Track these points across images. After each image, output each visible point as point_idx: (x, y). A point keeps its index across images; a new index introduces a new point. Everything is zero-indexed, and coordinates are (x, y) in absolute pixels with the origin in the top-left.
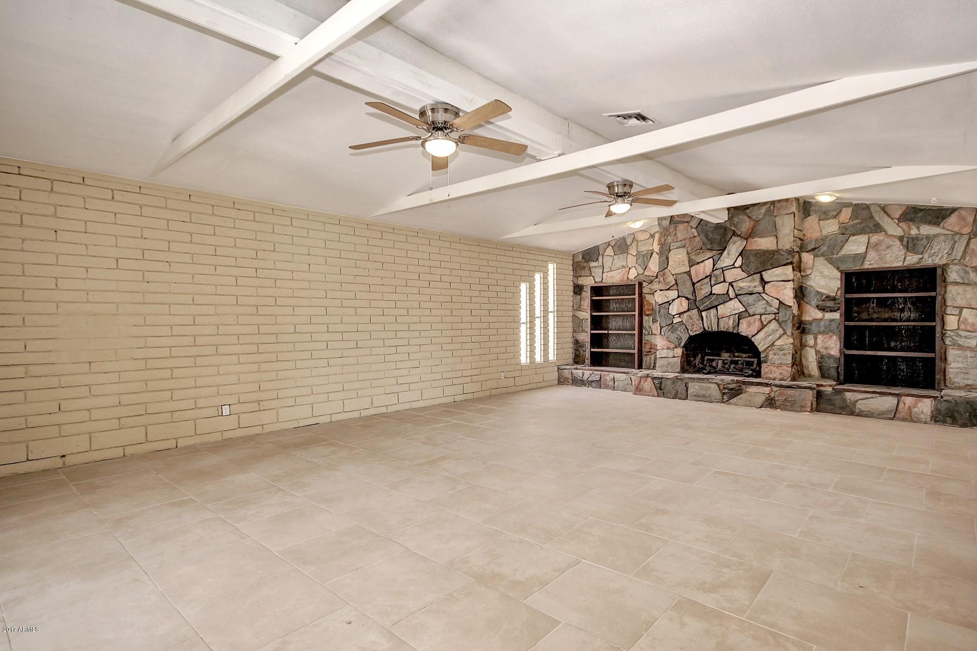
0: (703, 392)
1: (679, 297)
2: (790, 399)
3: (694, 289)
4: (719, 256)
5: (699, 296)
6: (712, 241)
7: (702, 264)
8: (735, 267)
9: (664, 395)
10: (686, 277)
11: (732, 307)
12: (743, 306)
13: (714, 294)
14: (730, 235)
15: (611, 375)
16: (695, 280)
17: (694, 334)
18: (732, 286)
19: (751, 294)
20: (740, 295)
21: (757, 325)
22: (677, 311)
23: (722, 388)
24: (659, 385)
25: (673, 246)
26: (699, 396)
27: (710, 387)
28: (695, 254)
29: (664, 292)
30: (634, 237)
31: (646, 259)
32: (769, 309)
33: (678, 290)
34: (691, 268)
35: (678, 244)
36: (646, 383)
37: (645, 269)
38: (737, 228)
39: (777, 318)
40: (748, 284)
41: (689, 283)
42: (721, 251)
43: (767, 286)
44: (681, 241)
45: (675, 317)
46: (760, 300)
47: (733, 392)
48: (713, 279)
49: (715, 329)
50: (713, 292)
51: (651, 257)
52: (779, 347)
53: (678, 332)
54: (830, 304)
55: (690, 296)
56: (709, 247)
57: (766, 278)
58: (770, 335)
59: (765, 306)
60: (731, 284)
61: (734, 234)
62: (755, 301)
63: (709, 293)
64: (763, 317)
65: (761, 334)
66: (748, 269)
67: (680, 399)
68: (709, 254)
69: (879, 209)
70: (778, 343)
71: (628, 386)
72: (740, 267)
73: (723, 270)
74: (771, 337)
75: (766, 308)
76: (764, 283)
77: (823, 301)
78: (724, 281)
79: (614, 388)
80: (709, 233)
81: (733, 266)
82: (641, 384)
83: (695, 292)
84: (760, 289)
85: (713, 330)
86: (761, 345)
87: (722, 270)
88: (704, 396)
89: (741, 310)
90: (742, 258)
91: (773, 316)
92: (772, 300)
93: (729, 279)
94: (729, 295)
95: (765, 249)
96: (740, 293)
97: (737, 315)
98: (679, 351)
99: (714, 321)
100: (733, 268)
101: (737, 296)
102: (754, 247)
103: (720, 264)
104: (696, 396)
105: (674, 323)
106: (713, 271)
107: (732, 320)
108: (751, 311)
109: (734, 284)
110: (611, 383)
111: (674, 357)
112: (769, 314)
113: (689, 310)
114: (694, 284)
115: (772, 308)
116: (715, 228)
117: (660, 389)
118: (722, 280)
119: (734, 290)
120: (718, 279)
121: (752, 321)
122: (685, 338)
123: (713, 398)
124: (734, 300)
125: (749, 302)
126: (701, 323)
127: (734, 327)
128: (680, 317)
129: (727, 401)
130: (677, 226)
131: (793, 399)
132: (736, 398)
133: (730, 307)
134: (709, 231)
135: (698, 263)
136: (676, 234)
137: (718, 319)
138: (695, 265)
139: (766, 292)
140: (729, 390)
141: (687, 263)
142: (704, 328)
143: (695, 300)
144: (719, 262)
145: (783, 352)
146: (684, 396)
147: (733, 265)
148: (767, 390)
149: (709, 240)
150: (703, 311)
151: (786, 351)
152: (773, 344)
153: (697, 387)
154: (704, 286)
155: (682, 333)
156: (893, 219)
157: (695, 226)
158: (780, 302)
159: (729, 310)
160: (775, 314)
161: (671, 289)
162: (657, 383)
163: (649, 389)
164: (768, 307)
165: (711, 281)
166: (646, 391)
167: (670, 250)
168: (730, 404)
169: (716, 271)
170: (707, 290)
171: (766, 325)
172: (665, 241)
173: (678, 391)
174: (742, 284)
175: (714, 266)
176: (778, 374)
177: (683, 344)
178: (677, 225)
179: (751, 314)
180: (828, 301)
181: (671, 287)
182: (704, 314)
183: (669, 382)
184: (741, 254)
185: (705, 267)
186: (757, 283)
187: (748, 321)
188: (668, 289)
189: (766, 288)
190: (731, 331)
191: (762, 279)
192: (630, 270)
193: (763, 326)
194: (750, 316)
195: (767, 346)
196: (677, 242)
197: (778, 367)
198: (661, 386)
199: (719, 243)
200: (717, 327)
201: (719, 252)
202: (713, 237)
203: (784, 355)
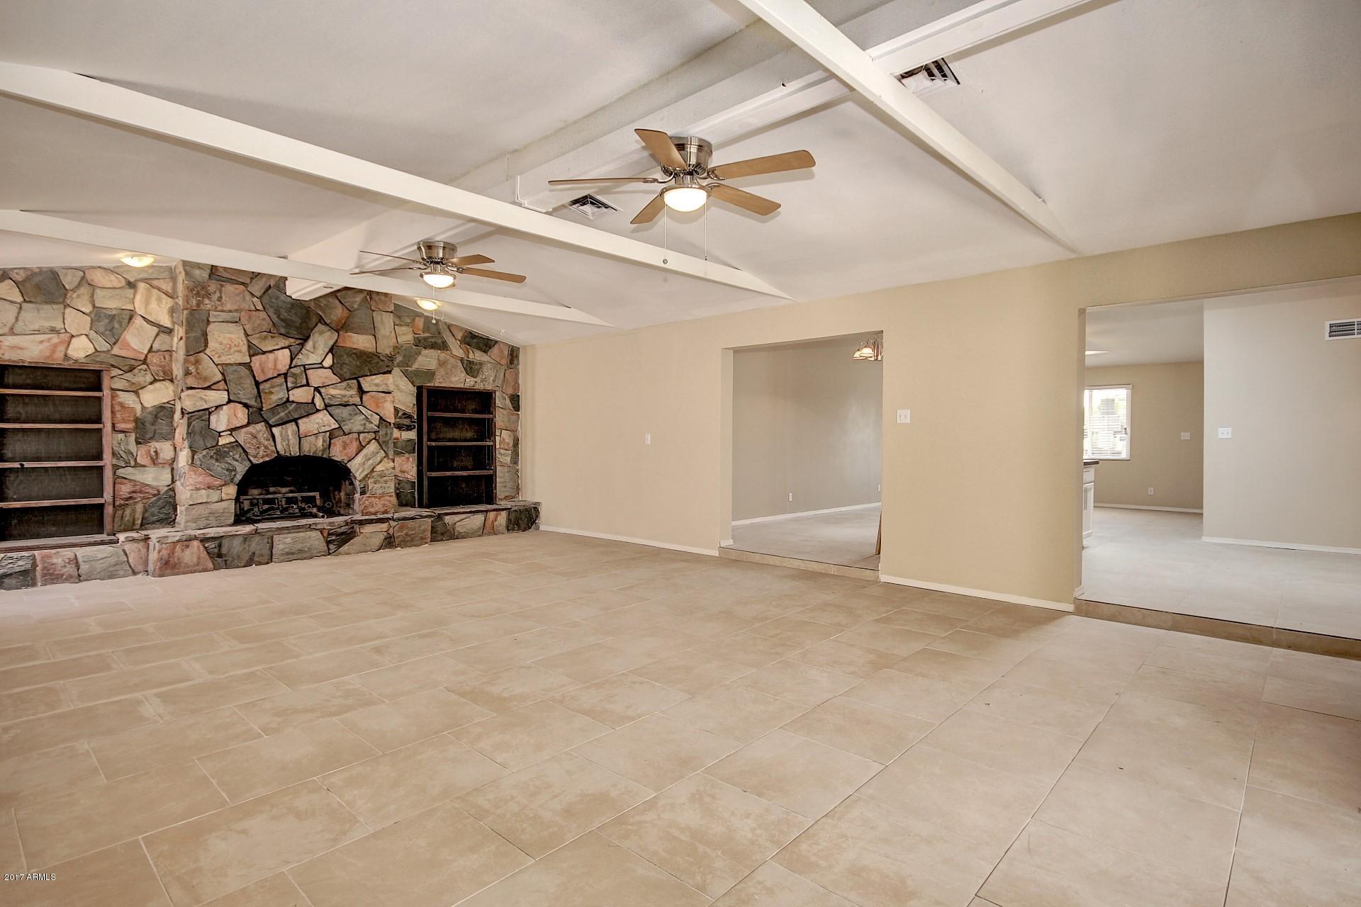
0: (300, 546)
1: (230, 401)
2: (410, 533)
3: (259, 392)
4: (299, 347)
5: (268, 403)
6: (288, 323)
7: (271, 356)
8: (323, 367)
9: (227, 566)
10: (244, 371)
11: (321, 421)
12: (336, 420)
13: (293, 402)
14: (314, 320)
15: (68, 553)
16: (260, 378)
17: (261, 461)
18: (320, 393)
19: (345, 406)
20: (331, 406)
21: (355, 445)
22: (228, 425)
23: (325, 534)
24: (216, 550)
25: (215, 316)
26: (293, 554)
27: (310, 537)
28: (259, 338)
29: (198, 393)
30: (83, 278)
31: (117, 325)
32: (369, 426)
33: (228, 391)
34: (253, 358)
35: (224, 316)
36: (188, 552)
37: (114, 344)
38: (324, 312)
39: (377, 438)
40: (343, 392)
41: (249, 382)
42: (301, 341)
43: (365, 397)
44: (230, 311)
45: (222, 434)
46: (356, 414)
47: (344, 536)
48: (290, 379)
49: (295, 452)
50: (291, 399)
51: (129, 322)
52: (379, 473)
53: (229, 460)
54: (407, 422)
55: (252, 402)
56: (283, 331)
57: (365, 388)
58: (369, 459)
59: (364, 422)
60: (317, 389)
61: (321, 320)
62: (351, 415)
63: (285, 400)
64: (362, 436)
65: (359, 459)
66: (342, 373)
67: (259, 564)
68: (286, 342)
69: (445, 327)
70: (379, 468)
71: (118, 567)
72: (330, 368)
73: (305, 368)
74: (371, 461)
75: (365, 424)
76: (361, 392)
77: (400, 418)
78: (308, 385)
79: (79, 578)
80: (282, 311)
81: (321, 366)
82: (176, 554)
83: (260, 397)
84: (357, 400)
85: (292, 453)
86: (358, 473)
87: (304, 368)
88: (300, 551)
89: (333, 427)
90: (333, 355)
91: (373, 435)
92: (371, 415)
93: (315, 382)
94: (315, 405)
95: (362, 349)
96: (332, 403)
97: (328, 433)
98: (231, 491)
99: (293, 440)
100: (321, 368)
101: (327, 406)
102: (348, 345)
103: (302, 359)
104: (288, 554)
105: (219, 444)
106: (290, 368)
107: (321, 440)
108: (346, 428)
109: (322, 390)
110: (70, 569)
111: (222, 500)
112: (368, 432)
113: (248, 424)
114: (257, 384)
115: (372, 425)
116: (292, 305)
117: (220, 556)
118: (304, 382)
119: (323, 399)
120: (299, 381)
121: (348, 442)
122: (241, 469)
123: (315, 551)
124: (322, 412)
125: (344, 416)
126: (273, 444)
127: (324, 450)
128: (231, 434)
129: (335, 551)
130: (222, 286)
131: (414, 532)
132: (348, 544)
133: (317, 421)
134: (282, 308)
135: (264, 353)
136: (221, 297)
137: (300, 438)
138: (257, 354)
139: (365, 404)
140: (337, 535)
141: (245, 348)
142: (278, 452)
143: (261, 409)
144: (300, 356)
145: (385, 478)
146: (266, 558)
147: (321, 363)
148: (384, 526)
149: (282, 320)
150: (275, 426)
151: (387, 478)
152: (372, 471)
153: (288, 540)
154: (276, 389)
155: (237, 461)
156: (456, 339)
157: (258, 294)
158: (381, 418)
159: (316, 426)
160: (375, 432)
161: (212, 387)
162: (213, 546)
163: (195, 560)
164: (367, 423)
165: (286, 382)
166: (187, 565)
167: (208, 322)
168: (340, 554)
169: (295, 369)
170: (281, 395)
171: (364, 447)
172: (198, 305)
173: (254, 553)
174: (333, 392)
175: (292, 360)
176: (380, 506)
177: (239, 477)
178: (224, 283)
179: (346, 431)
180: (405, 418)
181: (214, 384)
182: (276, 431)
183: (237, 542)
184: (331, 350)
185: (276, 361)
186: (354, 392)
187: (343, 442)
188: (209, 388)
189: (363, 400)
190: (320, 455)
191: (360, 387)
192: (74, 340)
193: (361, 448)
194: (345, 434)
195: (366, 473)
196: (223, 311)
197: (380, 498)
198: (219, 550)
199: (299, 329)
200: (298, 450)
201: (298, 342)
202: (290, 318)
203: (386, 482)
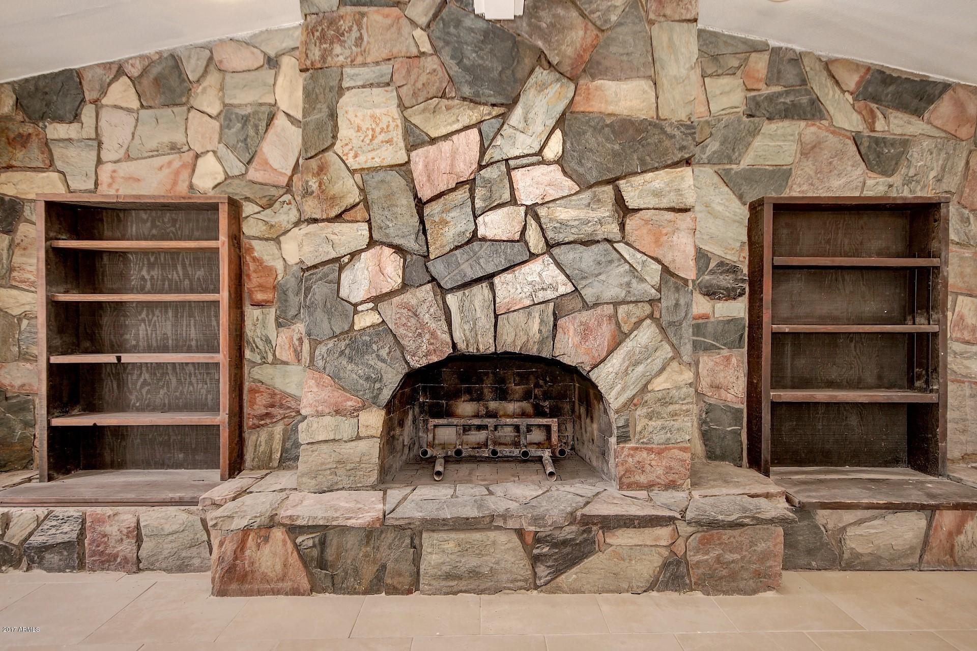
0: (472, 562)
1: (372, 243)
3: (422, 222)
4: (496, 123)
5: (438, 244)
6: (475, 74)
7: (446, 146)
8: (543, 162)
10: (397, 181)
11: (538, 279)
12: (568, 276)
13: (484, 239)
14: (528, 62)
16: (425, 193)
17: (423, 362)
18: (537, 218)
19: (587, 243)
20: (559, 244)
21: (607, 330)
22: (368, 291)
24: (316, 554)
25: (352, 77)
26: (458, 577)
28: (424, 111)
29: (322, 229)
30: (211, 59)
32: (638, 288)
33: (369, 222)
34: (413, 154)
35: (368, 74)
36: (266, 550)
37: (250, 162)
38: (548, 43)
39: (657, 315)
40: (583, 214)
41: (405, 202)
42: (501, 110)
43: (632, 223)
44: (377, 63)
45: (359, 308)
46: (611, 262)
48: (479, 193)
49: (485, 345)
50: (481, 233)
52: (660, 395)
53: (371, 359)
55: (409, 244)
56: (467, 91)
57: (632, 199)
58: (637, 363)
59: (626, 279)
60: (531, 211)
61: (542, 59)
62: (599, 263)
63: (468, 235)
64: (622, 310)
65: (616, 362)
66: (581, 170)
67: (393, 590)
68: (469, 115)
70: (659, 384)
71: (193, 551)
72: (557, 162)
73: (509, 165)
74: (640, 369)
75: (628, 284)
76: (623, 210)
78: (513, 201)
79: (136, 565)
80: (468, 50)
81: (538, 158)
82: (247, 554)
83: (425, 232)
84: (613, 229)
85: (481, 347)
86: (614, 393)
87: (507, 165)
89: (562, 290)
90: (564, 134)
91: (647, 309)
92: (644, 262)
93: (526, 197)
94: (527, 244)
95: (626, 113)
96: (560, 237)
97: (551, 305)
98: (374, 420)
99: (485, 321)
100: (539, 163)
101: (550, 246)
102: (596, 106)
103: (502, 148)
105: (356, 327)
106: (481, 167)
107: (537, 320)
108: (589, 294)
109: (542, 212)
111: (358, 438)
112: (636, 302)
113: (405, 286)
114: (420, 205)
115: (643, 285)
116: (486, 33)
117: (321, 565)
118: (506, 196)
119: (542, 229)
120: (496, 195)
121: (593, 323)
122: (393, 378)
124: (540, 259)
125: (583, 266)
126: (446, 327)
127: (542, 342)
128: (375, 308)
130: (363, 14)
133: (530, 279)
134: (466, 43)
135: (433, 141)
136: (361, 38)
137: (496, 317)
138: (422, 144)
139: (631, 239)
141: (397, 135)
142: (454, 345)
143: (426, 257)
144: (499, 141)
145: (671, 408)
147: (540, 153)
149: (467, 69)
150: (451, 290)
151: (678, 407)
152: (644, 389)
154: (452, 214)
155: (384, 360)
157: (424, 21)
158: (666, 270)
159: (528, 289)
160: (651, 302)
161: (346, 216)
162: (312, 545)
163: (279, 568)
164: (634, 281)
165: (472, 198)
167: (341, 91)
168: (561, 588)
169: (489, 169)
170: (461, 227)
171: (627, 335)
172: (323, 58)
173: (384, 568)
174: (563, 213)
175: (483, 151)
176: (660, 471)
177: (385, 395)
179: (590, 299)
181: (345, 211)
182: (452, 300)
184: (561, 122)
185: (454, 153)
186: (606, 211)
187: (581, 323)
188: (337, 218)
189: (627, 227)
190: (534, 351)
191: (619, 200)
192: (199, 161)
193: (619, 338)
194: (586, 306)
195: (629, 394)
196: (364, 64)
197: (659, 453)
199: (498, 84)
200: (491, 341)
201: (496, 111)
202: (480, 62)
